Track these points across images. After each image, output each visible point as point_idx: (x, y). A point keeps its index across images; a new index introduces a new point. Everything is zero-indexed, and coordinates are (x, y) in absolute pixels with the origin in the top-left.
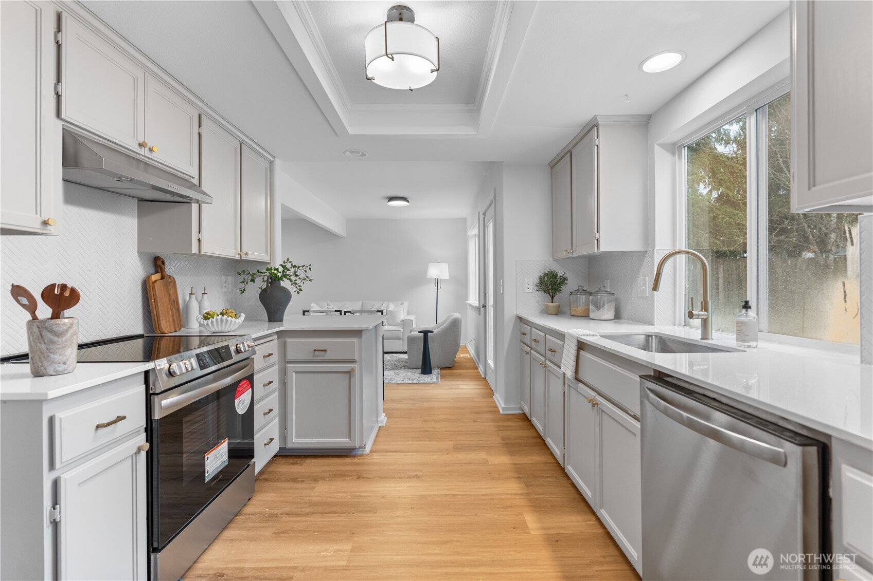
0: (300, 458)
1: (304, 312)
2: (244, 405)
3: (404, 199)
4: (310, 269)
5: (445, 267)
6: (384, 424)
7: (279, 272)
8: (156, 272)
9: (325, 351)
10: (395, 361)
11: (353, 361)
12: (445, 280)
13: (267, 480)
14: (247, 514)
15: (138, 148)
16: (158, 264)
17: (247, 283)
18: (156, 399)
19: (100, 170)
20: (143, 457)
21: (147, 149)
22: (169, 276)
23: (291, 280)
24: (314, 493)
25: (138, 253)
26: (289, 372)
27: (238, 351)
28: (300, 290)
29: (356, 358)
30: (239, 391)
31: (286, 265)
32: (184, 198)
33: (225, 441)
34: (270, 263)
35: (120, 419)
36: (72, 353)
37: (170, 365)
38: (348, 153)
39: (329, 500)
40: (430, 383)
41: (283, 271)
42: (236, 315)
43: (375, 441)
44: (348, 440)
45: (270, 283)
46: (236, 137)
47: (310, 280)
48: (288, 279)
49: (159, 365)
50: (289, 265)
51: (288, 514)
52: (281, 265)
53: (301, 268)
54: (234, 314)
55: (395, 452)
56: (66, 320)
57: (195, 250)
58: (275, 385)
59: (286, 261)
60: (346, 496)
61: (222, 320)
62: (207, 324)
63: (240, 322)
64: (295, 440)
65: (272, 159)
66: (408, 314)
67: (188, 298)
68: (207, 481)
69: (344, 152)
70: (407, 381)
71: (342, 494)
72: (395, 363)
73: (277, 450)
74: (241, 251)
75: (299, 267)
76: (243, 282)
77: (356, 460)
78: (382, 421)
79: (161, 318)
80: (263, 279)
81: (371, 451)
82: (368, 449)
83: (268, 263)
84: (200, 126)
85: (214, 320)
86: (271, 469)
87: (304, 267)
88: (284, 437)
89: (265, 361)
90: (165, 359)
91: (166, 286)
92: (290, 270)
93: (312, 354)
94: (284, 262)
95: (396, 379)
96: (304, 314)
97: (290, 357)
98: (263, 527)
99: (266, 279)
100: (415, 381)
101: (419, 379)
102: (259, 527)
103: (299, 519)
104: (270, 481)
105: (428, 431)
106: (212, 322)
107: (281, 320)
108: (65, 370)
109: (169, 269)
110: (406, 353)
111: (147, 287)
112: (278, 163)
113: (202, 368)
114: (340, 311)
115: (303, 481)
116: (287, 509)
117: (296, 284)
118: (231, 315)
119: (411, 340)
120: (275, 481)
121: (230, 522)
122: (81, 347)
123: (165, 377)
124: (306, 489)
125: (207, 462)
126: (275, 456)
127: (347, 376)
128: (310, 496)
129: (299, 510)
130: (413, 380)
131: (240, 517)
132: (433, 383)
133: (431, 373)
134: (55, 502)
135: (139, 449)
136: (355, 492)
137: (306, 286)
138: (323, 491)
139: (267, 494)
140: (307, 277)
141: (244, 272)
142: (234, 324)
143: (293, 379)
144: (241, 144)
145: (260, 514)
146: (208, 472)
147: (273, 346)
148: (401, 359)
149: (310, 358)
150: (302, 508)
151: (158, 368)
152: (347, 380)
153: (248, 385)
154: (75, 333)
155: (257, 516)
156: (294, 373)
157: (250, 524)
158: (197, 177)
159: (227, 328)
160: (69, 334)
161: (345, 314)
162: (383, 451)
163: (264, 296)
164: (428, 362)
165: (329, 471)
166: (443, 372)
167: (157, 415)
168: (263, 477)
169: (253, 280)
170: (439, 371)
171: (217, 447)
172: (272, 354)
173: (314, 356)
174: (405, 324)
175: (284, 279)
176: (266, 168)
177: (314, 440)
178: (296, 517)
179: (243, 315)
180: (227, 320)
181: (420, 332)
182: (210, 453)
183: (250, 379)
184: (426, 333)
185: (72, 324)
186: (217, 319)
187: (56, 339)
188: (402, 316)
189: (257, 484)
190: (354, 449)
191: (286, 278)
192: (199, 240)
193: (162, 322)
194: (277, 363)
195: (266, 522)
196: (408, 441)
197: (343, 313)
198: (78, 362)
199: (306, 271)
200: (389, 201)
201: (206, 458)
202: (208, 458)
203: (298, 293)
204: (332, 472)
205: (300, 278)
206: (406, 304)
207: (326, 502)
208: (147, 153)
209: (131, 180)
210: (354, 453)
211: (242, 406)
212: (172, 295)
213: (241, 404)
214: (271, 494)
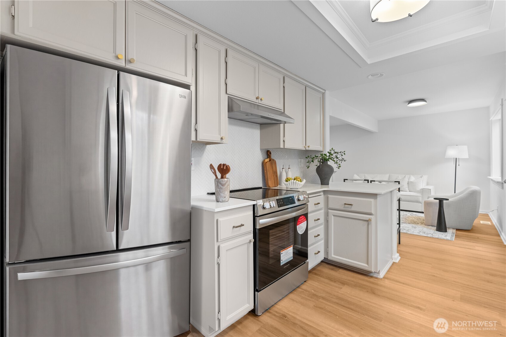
0: (336, 267)
1: (345, 180)
2: (302, 229)
3: (423, 100)
4: (344, 154)
5: (465, 148)
6: (397, 261)
7: (327, 156)
8: (268, 158)
9: (351, 205)
10: (414, 218)
11: (370, 214)
12: (464, 160)
13: (316, 274)
14: (301, 289)
15: (256, 100)
16: (268, 153)
17: (310, 163)
18: (257, 219)
19: (240, 111)
20: (252, 244)
21: (260, 99)
22: (273, 159)
23: (334, 161)
24: (340, 291)
25: (260, 149)
26: (330, 215)
27: (299, 200)
28: (340, 167)
29: (373, 212)
30: (299, 221)
31: (331, 152)
32: (277, 121)
33: (291, 247)
34: (323, 151)
35: (242, 225)
36: (227, 193)
37: (264, 203)
38: (370, 77)
39: (349, 299)
40: (444, 240)
41: (329, 156)
42: (301, 180)
43: (388, 271)
44: (366, 265)
45: (322, 162)
46: (302, 84)
47: (345, 161)
48: (332, 160)
49: (259, 203)
50: (332, 152)
51: (323, 298)
52: (328, 152)
53: (339, 153)
54: (300, 179)
55: (403, 283)
56: (226, 179)
57: (282, 146)
58: (322, 220)
59: (331, 150)
60: (361, 302)
61: (293, 182)
62: (287, 184)
63: (302, 183)
64: (333, 256)
65: (324, 91)
66: (428, 184)
67: (281, 171)
68: (281, 265)
69: (368, 77)
70: (421, 234)
71: (359, 299)
72: (414, 219)
73: (323, 258)
74: (306, 145)
75: (338, 153)
76: (308, 162)
77: (372, 280)
78: (396, 259)
79: (269, 180)
80: (318, 160)
81: (384, 278)
82: (381, 275)
83: (322, 151)
84: (284, 83)
85: (290, 182)
86: (319, 268)
87: (341, 153)
88: (327, 252)
89: (315, 207)
90: (262, 200)
91: (271, 164)
92: (333, 155)
93: (343, 206)
94: (330, 151)
95: (412, 231)
96: (344, 181)
97: (331, 206)
98: (309, 300)
99: (319, 161)
100: (429, 236)
101: (434, 234)
102: (307, 299)
103: (329, 304)
104: (317, 275)
105: (436, 277)
106: (289, 183)
107: (328, 184)
108: (225, 200)
109: (273, 157)
110: (423, 213)
111: (263, 164)
112: (327, 93)
113: (279, 207)
114: (368, 181)
115: (335, 282)
116: (324, 295)
117: (337, 163)
118: (298, 180)
119: (427, 204)
120: (320, 276)
121: (294, 290)
122: (231, 192)
123: (262, 209)
124: (337, 287)
125: (281, 255)
126: (322, 262)
127: (366, 223)
128: (338, 292)
129: (331, 298)
130: (427, 234)
131: (299, 289)
132: (447, 240)
133: (446, 231)
134: (219, 256)
135: (250, 241)
136: (368, 301)
137: (343, 164)
138: (346, 291)
139: (315, 282)
140: (343, 159)
141: (308, 156)
142: (300, 185)
143: (332, 219)
144: (306, 87)
145: (309, 292)
146: (282, 261)
147: (321, 199)
148: (419, 216)
149: (342, 208)
150: (332, 298)
151: (258, 204)
152: (366, 226)
153: (304, 219)
154: (229, 185)
155: (308, 292)
156: (332, 216)
157: (303, 295)
158: (283, 109)
159: (296, 186)
160: (226, 185)
161: (371, 182)
162: (393, 280)
163: (319, 170)
164: (443, 222)
165: (353, 281)
166: (458, 232)
167: (258, 227)
168: (314, 271)
169: (312, 161)
170: (455, 231)
171: (287, 249)
172: (319, 203)
173: (344, 207)
174: (423, 191)
175: (330, 160)
176: (320, 98)
177: (344, 259)
178: (328, 302)
179: (305, 181)
180: (296, 183)
181: (435, 199)
182: (283, 251)
183: (306, 216)
184: (441, 201)
185: (227, 181)
186: (291, 182)
187: (222, 187)
188: (422, 185)
189: (311, 274)
190: (371, 272)
191: (331, 159)
192: (284, 141)
193: (269, 182)
194: (323, 209)
195: (311, 297)
196: (416, 279)
197: (370, 182)
198: (230, 197)
199: (342, 155)
200: (409, 104)
201: (281, 253)
202: (282, 253)
203: (339, 168)
204: (354, 282)
205: (339, 160)
206: (425, 177)
207: (347, 300)
208: (260, 102)
209: (252, 114)
210: (372, 275)
211: (301, 230)
212: (274, 169)
213: (301, 228)
214: (317, 283)
